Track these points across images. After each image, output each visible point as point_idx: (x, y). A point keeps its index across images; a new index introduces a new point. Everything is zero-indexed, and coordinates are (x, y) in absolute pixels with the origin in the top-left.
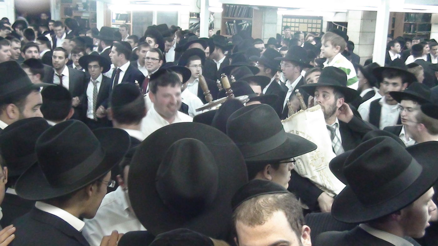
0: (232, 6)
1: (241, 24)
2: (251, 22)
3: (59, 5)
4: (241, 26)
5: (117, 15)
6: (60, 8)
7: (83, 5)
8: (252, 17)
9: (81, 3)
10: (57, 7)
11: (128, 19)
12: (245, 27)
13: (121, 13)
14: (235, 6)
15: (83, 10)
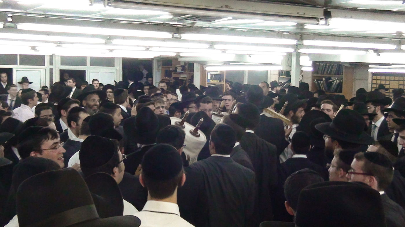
0: (322, 64)
1: (331, 80)
2: (342, 79)
3: (160, 68)
4: (331, 83)
5: (212, 75)
6: (161, 71)
7: (181, 67)
8: (342, 74)
9: (180, 66)
10: (158, 70)
11: (222, 79)
12: (336, 83)
13: (216, 73)
14: (325, 64)
15: (181, 72)
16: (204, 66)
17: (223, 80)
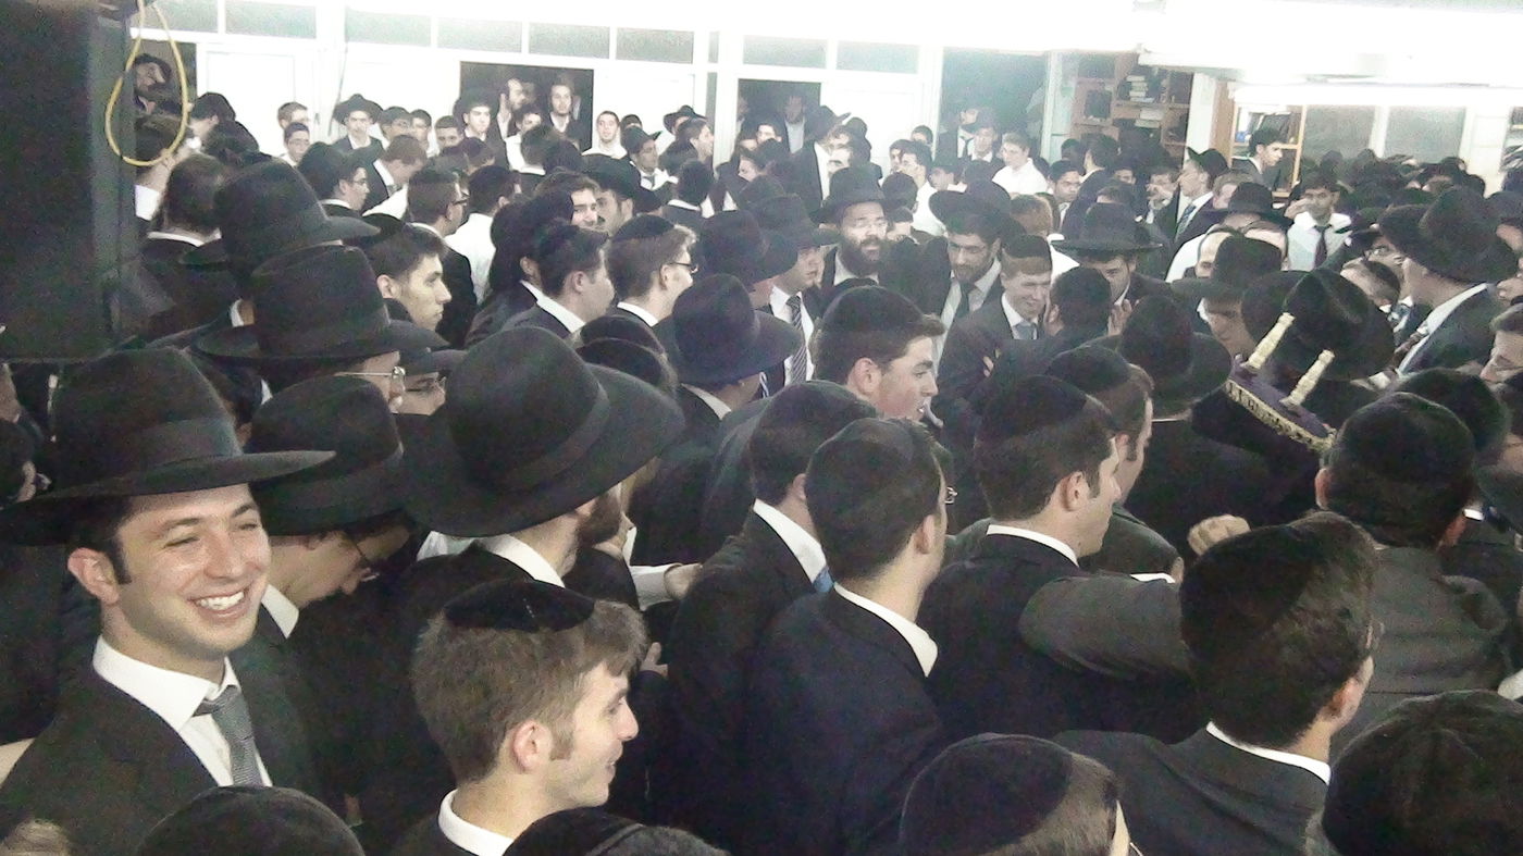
3: (1072, 84)
5: (1255, 116)
6: (1072, 94)
9: (1141, 79)
10: (1064, 90)
13: (1269, 112)
15: (1143, 101)
16: (1230, 86)
17: (1295, 134)
